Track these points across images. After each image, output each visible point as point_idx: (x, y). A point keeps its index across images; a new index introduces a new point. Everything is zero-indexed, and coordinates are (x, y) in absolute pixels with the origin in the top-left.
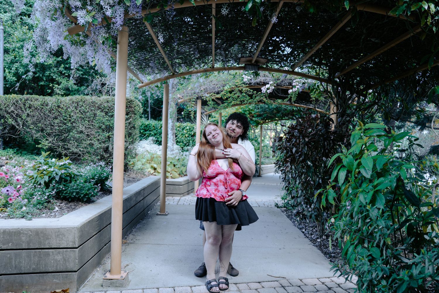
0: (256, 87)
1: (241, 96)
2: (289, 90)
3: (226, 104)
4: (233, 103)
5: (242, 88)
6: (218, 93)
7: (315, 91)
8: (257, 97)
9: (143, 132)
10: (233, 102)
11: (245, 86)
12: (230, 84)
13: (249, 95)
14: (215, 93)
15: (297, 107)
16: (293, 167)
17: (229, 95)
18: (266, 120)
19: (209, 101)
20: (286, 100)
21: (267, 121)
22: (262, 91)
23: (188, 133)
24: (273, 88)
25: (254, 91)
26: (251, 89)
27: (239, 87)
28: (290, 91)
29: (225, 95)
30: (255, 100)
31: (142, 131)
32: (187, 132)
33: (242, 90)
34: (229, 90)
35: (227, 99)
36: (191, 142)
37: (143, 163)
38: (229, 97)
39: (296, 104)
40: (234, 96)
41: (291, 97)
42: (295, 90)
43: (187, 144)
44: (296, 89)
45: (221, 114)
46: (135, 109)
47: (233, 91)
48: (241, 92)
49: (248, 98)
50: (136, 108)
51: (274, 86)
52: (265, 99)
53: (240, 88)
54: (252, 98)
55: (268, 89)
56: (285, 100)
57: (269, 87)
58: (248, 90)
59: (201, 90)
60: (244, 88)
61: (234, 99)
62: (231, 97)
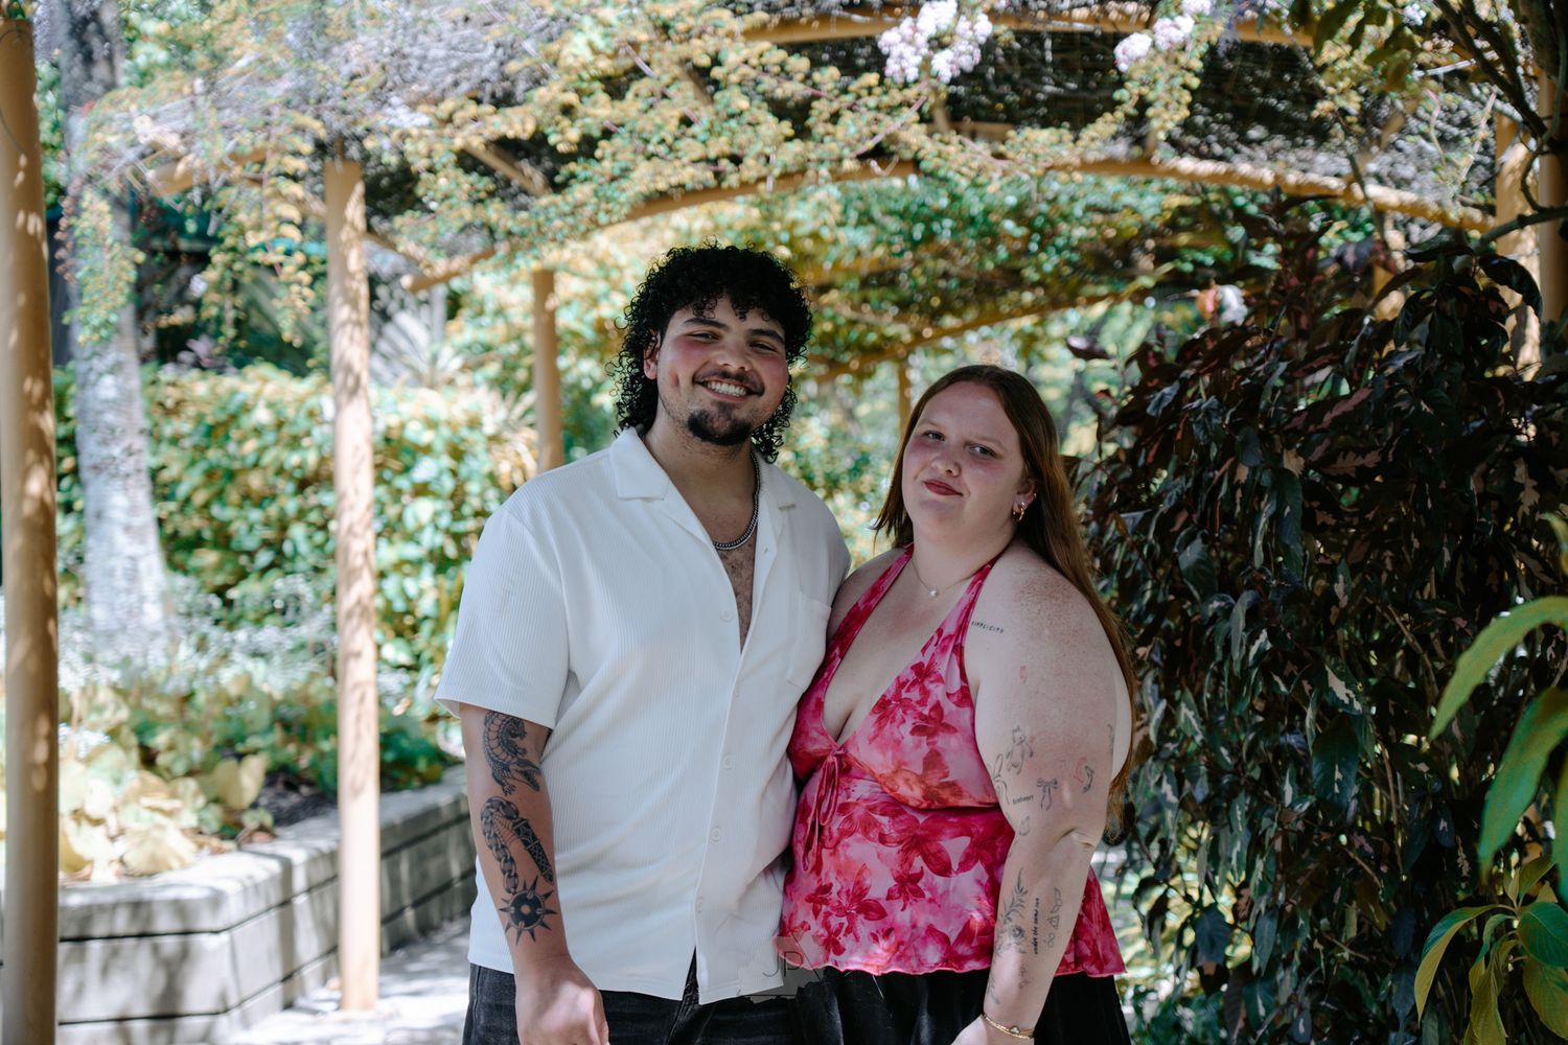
0: (834, 32)
1: (704, 115)
2: (1118, 38)
3: (578, 192)
4: (644, 178)
5: (711, 43)
6: (504, 101)
7: (1360, 26)
8: (847, 117)
10: (644, 169)
11: (738, 25)
12: (608, 13)
13: (779, 109)
14: (479, 101)
15: (1194, 183)
16: (1186, 714)
17: (601, 110)
18: (934, 316)
19: (431, 170)
20: (1105, 126)
21: (949, 321)
22: (892, 67)
23: (268, 458)
24: (984, 27)
25: (816, 64)
26: (794, 49)
27: (688, 36)
28: (1133, 49)
29: (567, 110)
30: (831, 147)
32: (263, 450)
33: (716, 61)
34: (605, 65)
35: (587, 147)
36: (298, 531)
38: (607, 134)
39: (1187, 164)
40: (644, 124)
41: (1143, 104)
42: (1178, 36)
43: (264, 558)
44: (1186, 25)
45: (545, 282)
47: (636, 73)
49: (773, 127)
51: (994, 15)
52: (914, 136)
54: (802, 132)
55: (938, 43)
56: (1088, 132)
57: (949, 22)
58: (764, 60)
59: (353, 77)
60: (727, 41)
61: (651, 148)
62: (622, 130)
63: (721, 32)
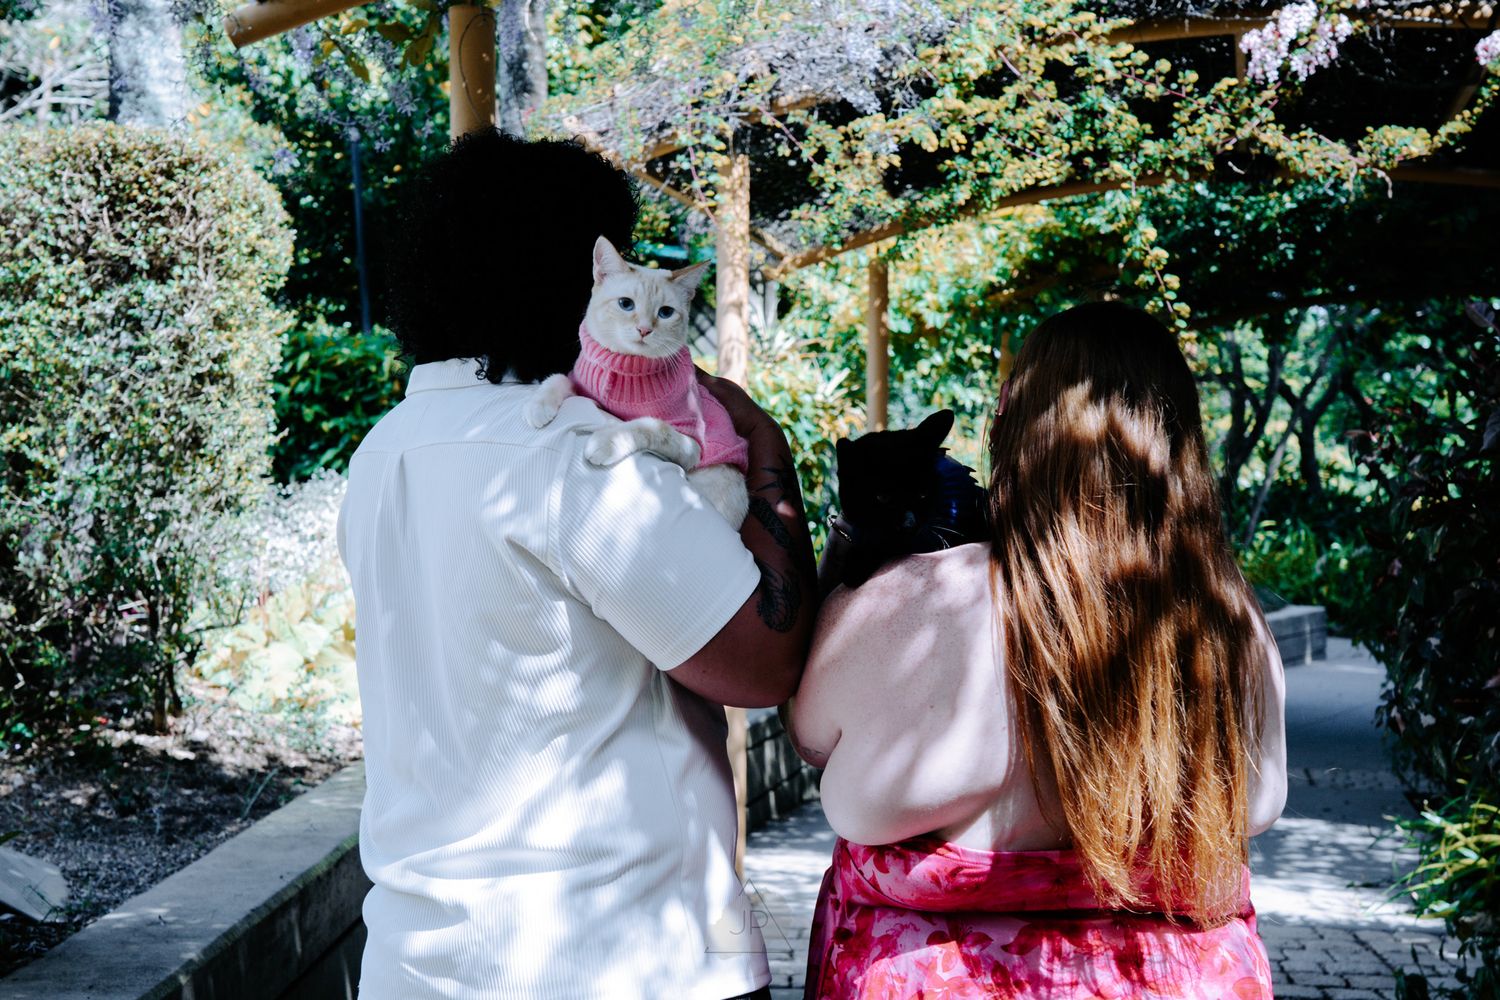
0: (1185, 33)
1: (1068, 112)
8: (1206, 119)
9: (319, 418)
11: (1102, 27)
13: (1139, 106)
22: (1253, 68)
24: (1345, 27)
25: (1177, 66)
26: (1155, 50)
28: (1497, 46)
31: (308, 413)
33: (1083, 61)
34: (984, 67)
37: (312, 653)
40: (1011, 122)
46: (223, 233)
47: (1007, 76)
48: (1066, 80)
49: (1134, 126)
50: (230, 221)
51: (1355, 16)
52: (1271, 136)
53: (1063, 54)
55: (1293, 45)
56: (1443, 131)
57: (1308, 25)
58: (1127, 63)
59: (750, 80)
60: (1091, 44)
61: (1018, 144)
62: (991, 129)
63: (1087, 35)
